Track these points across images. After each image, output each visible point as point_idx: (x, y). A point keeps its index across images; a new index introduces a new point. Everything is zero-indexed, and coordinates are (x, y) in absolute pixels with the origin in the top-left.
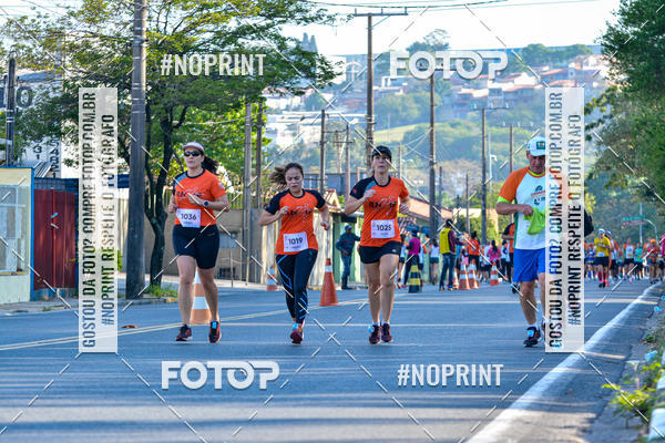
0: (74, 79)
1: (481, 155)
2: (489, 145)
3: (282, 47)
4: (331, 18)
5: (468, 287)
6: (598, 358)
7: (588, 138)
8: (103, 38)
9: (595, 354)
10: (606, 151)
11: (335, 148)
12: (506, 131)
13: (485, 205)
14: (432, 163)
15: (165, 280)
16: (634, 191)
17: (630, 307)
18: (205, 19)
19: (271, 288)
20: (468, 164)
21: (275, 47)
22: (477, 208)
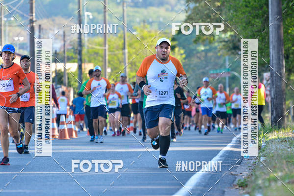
1: (77, 12)
2: (85, 3)
5: (67, 137)
10: (195, 8)
13: (81, 60)
14: (32, 21)
16: (221, 45)
17: (220, 154)
20: (65, 22)
22: (74, 62)
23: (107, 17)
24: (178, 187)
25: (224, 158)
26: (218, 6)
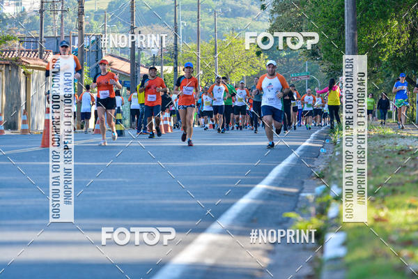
1: (173, 21)
2: (180, 13)
6: (275, 192)
7: (263, 7)
9: (274, 188)
10: (278, 18)
11: (52, 16)
13: (176, 63)
17: (300, 148)
20: (162, 29)
22: (170, 65)
23: (200, 25)
24: (262, 177)
25: (302, 152)
26: (299, 17)
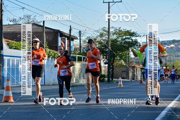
0: (98, 47)
3: (132, 41)
4: (140, 36)
8: (103, 40)
12: (169, 54)
15: (114, 79)
18: (120, 37)
19: (131, 80)
21: (131, 41)
